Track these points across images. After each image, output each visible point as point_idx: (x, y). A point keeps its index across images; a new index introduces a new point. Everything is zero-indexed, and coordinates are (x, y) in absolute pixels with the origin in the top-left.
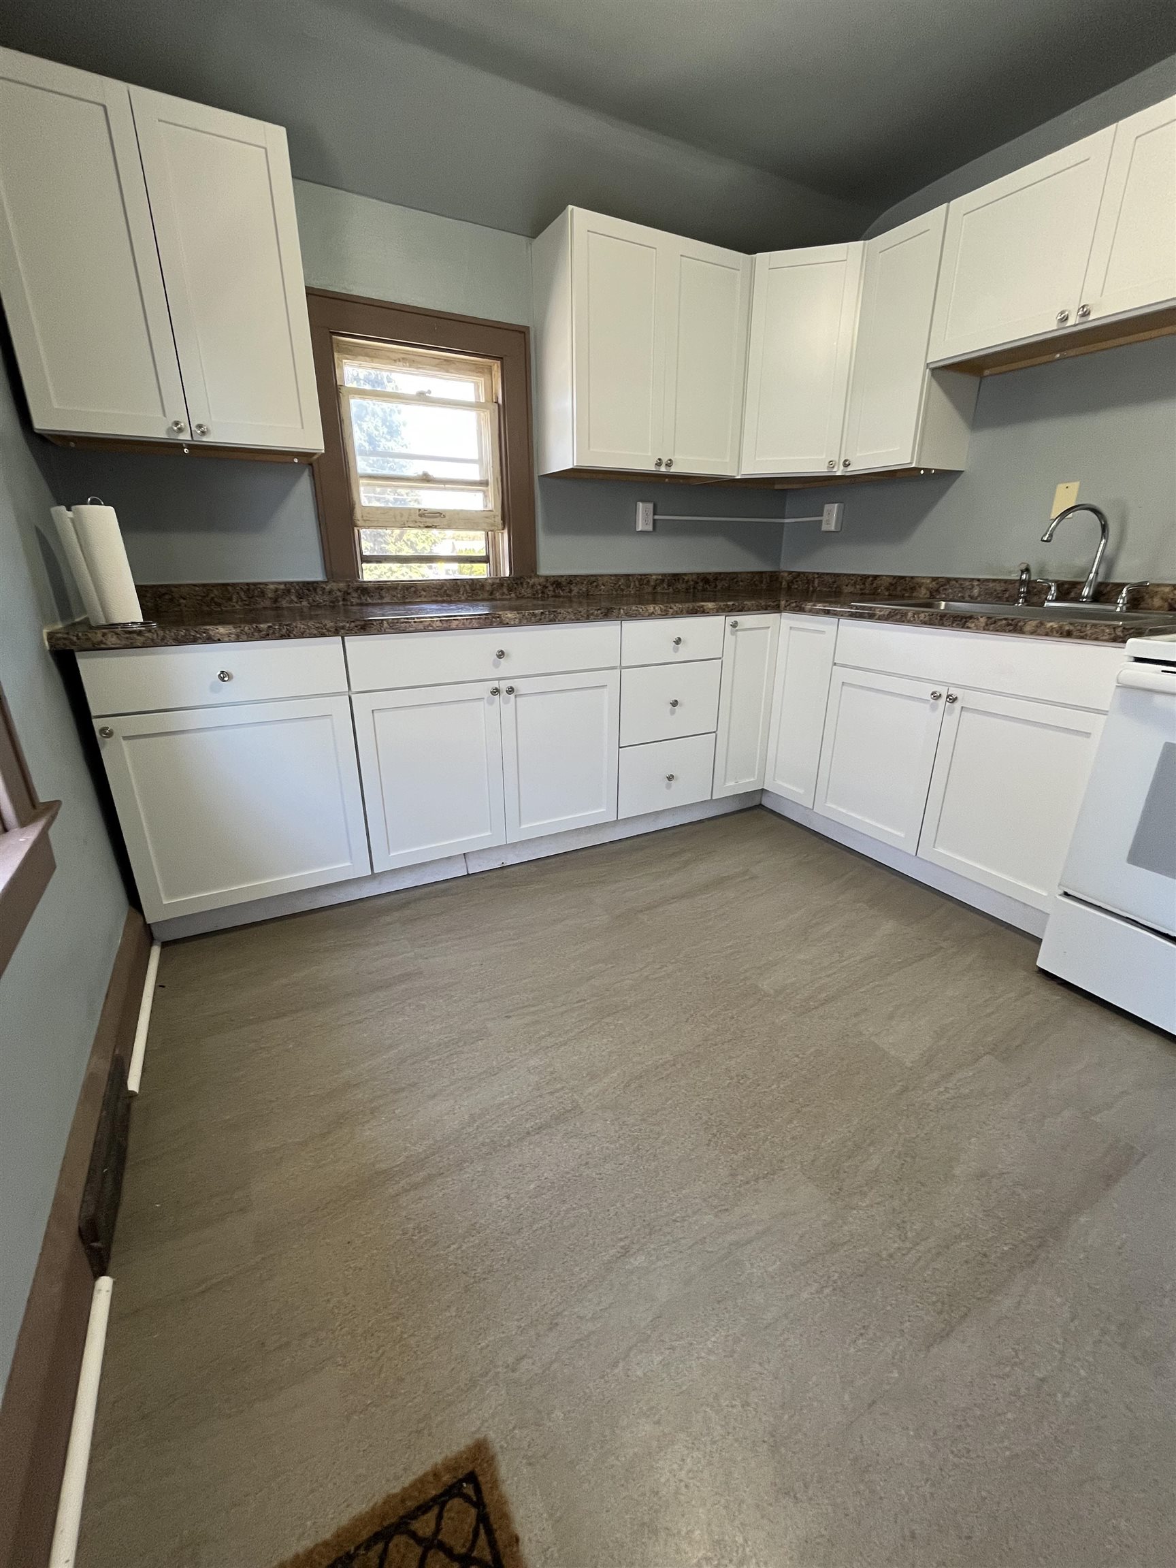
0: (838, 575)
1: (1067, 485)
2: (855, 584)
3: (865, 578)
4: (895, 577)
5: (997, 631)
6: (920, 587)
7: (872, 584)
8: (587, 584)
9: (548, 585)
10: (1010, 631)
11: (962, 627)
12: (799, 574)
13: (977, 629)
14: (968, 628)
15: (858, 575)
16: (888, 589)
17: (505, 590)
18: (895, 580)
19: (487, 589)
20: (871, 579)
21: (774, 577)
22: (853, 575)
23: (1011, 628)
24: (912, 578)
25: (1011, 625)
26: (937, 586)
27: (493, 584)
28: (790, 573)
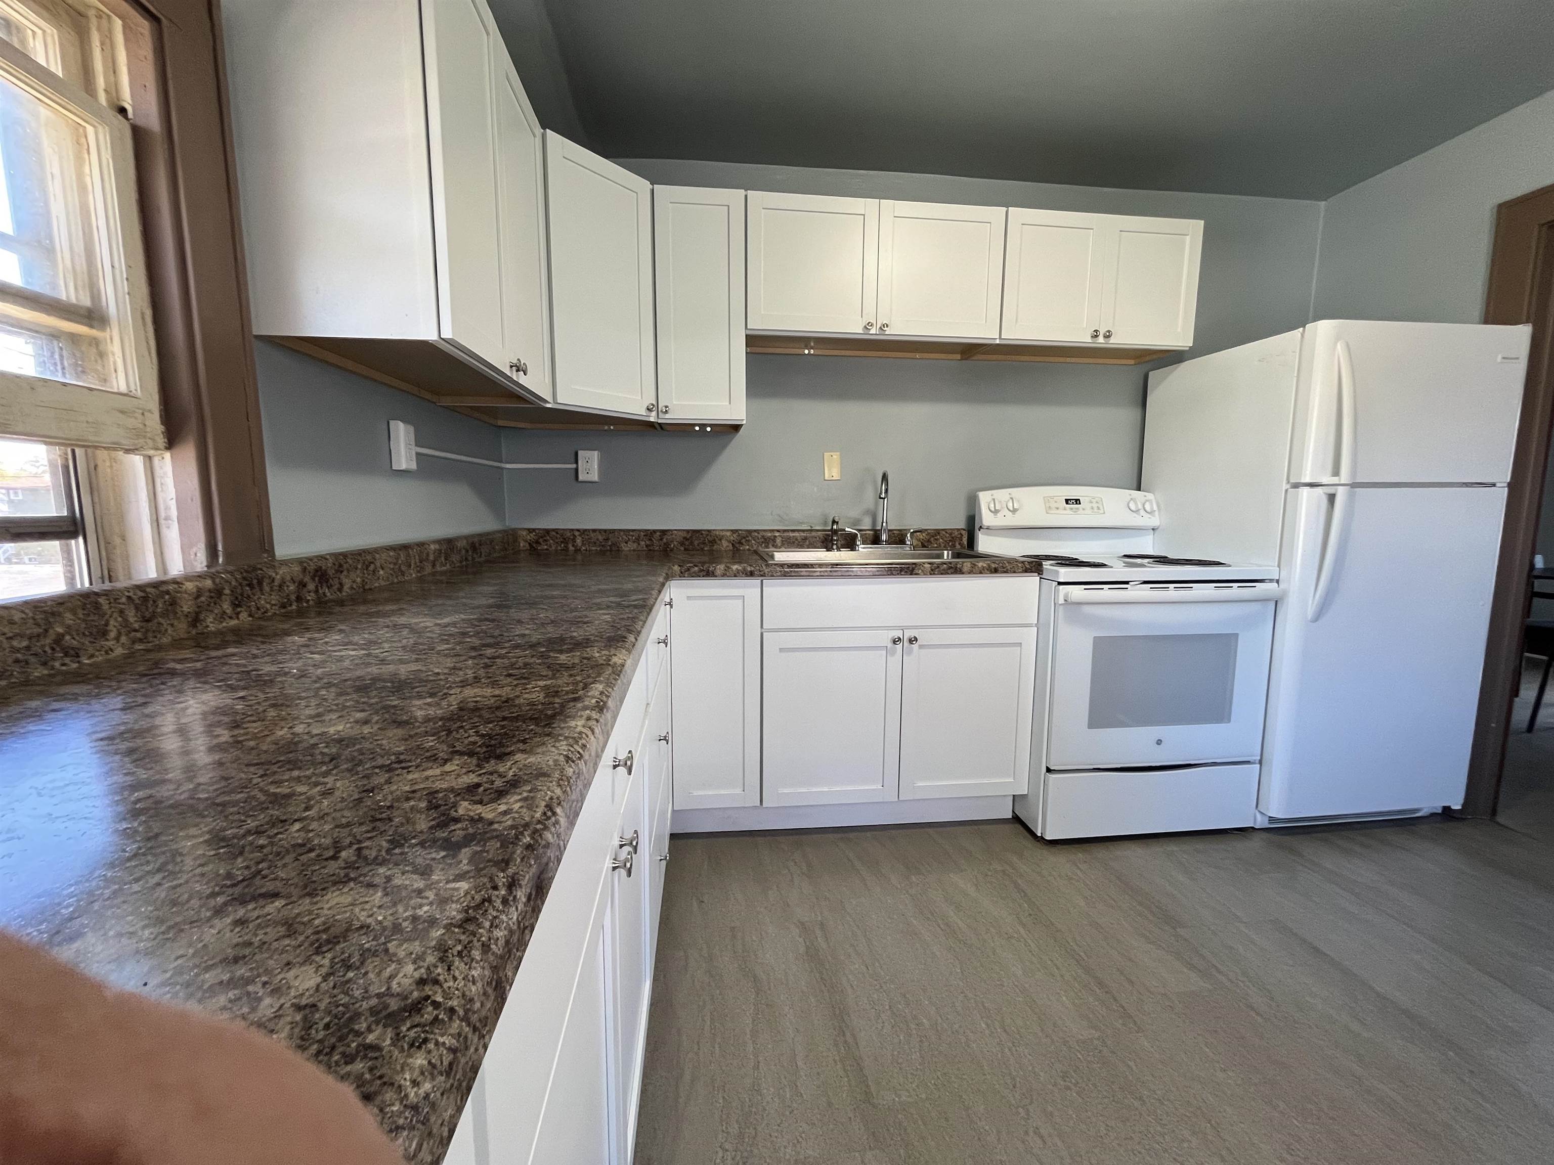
0: (613, 531)
1: (832, 454)
2: (637, 540)
3: (650, 534)
4: (688, 531)
5: (942, 574)
6: (720, 540)
7: (661, 539)
8: (362, 569)
9: (307, 579)
10: (952, 573)
11: (911, 574)
12: (548, 531)
13: (924, 574)
14: (916, 574)
15: (640, 531)
16: (682, 544)
17: (226, 607)
18: (690, 535)
19: (186, 609)
20: (658, 534)
21: (510, 537)
22: (633, 531)
23: (952, 570)
24: (709, 531)
25: (952, 568)
26: (739, 538)
27: (199, 593)
28: (531, 531)
